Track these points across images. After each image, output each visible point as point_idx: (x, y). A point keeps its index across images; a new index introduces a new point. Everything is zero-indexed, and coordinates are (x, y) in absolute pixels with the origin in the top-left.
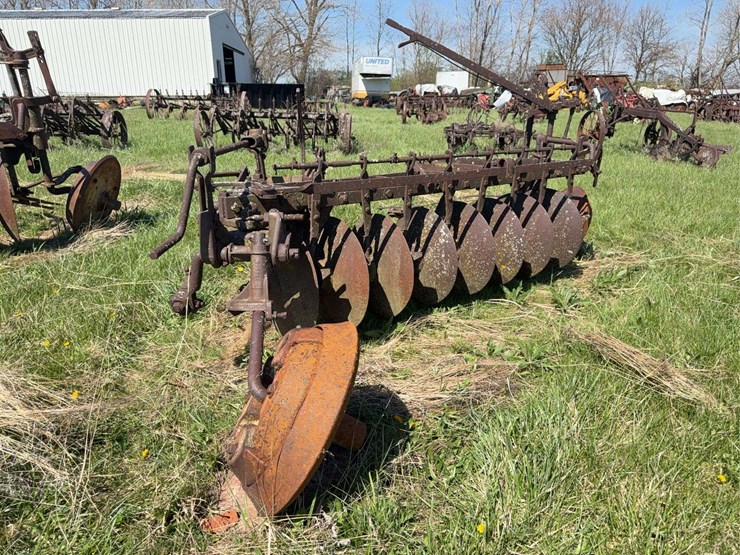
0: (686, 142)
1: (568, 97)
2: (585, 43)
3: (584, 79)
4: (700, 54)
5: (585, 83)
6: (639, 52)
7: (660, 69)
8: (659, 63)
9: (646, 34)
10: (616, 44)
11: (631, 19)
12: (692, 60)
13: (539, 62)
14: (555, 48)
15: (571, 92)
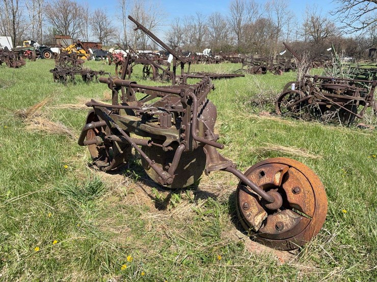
0: (167, 74)
1: (78, 53)
2: (72, 25)
3: (81, 44)
4: (125, 34)
5: (83, 46)
6: (99, 32)
7: (110, 40)
8: (108, 38)
9: (101, 23)
10: (87, 27)
11: (91, 15)
12: (122, 37)
13: (48, 33)
14: (56, 27)
15: (78, 50)
